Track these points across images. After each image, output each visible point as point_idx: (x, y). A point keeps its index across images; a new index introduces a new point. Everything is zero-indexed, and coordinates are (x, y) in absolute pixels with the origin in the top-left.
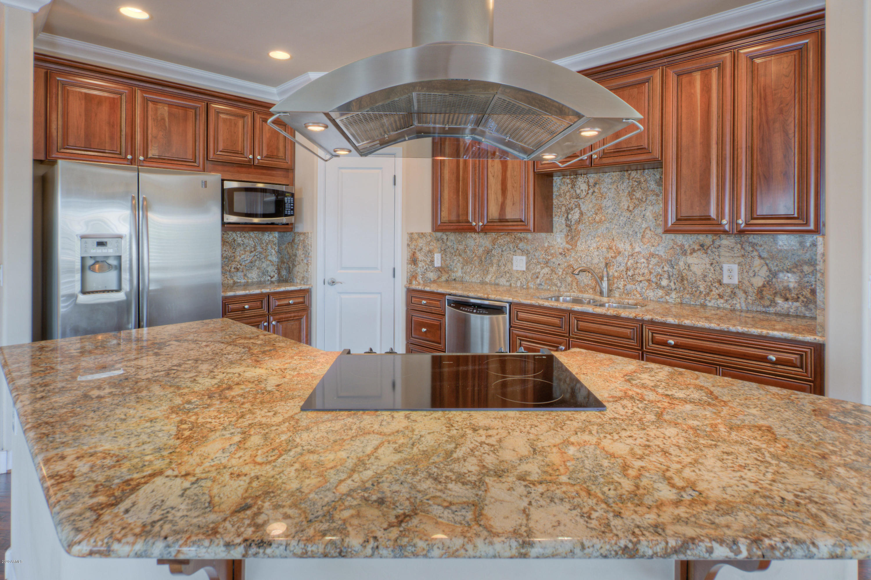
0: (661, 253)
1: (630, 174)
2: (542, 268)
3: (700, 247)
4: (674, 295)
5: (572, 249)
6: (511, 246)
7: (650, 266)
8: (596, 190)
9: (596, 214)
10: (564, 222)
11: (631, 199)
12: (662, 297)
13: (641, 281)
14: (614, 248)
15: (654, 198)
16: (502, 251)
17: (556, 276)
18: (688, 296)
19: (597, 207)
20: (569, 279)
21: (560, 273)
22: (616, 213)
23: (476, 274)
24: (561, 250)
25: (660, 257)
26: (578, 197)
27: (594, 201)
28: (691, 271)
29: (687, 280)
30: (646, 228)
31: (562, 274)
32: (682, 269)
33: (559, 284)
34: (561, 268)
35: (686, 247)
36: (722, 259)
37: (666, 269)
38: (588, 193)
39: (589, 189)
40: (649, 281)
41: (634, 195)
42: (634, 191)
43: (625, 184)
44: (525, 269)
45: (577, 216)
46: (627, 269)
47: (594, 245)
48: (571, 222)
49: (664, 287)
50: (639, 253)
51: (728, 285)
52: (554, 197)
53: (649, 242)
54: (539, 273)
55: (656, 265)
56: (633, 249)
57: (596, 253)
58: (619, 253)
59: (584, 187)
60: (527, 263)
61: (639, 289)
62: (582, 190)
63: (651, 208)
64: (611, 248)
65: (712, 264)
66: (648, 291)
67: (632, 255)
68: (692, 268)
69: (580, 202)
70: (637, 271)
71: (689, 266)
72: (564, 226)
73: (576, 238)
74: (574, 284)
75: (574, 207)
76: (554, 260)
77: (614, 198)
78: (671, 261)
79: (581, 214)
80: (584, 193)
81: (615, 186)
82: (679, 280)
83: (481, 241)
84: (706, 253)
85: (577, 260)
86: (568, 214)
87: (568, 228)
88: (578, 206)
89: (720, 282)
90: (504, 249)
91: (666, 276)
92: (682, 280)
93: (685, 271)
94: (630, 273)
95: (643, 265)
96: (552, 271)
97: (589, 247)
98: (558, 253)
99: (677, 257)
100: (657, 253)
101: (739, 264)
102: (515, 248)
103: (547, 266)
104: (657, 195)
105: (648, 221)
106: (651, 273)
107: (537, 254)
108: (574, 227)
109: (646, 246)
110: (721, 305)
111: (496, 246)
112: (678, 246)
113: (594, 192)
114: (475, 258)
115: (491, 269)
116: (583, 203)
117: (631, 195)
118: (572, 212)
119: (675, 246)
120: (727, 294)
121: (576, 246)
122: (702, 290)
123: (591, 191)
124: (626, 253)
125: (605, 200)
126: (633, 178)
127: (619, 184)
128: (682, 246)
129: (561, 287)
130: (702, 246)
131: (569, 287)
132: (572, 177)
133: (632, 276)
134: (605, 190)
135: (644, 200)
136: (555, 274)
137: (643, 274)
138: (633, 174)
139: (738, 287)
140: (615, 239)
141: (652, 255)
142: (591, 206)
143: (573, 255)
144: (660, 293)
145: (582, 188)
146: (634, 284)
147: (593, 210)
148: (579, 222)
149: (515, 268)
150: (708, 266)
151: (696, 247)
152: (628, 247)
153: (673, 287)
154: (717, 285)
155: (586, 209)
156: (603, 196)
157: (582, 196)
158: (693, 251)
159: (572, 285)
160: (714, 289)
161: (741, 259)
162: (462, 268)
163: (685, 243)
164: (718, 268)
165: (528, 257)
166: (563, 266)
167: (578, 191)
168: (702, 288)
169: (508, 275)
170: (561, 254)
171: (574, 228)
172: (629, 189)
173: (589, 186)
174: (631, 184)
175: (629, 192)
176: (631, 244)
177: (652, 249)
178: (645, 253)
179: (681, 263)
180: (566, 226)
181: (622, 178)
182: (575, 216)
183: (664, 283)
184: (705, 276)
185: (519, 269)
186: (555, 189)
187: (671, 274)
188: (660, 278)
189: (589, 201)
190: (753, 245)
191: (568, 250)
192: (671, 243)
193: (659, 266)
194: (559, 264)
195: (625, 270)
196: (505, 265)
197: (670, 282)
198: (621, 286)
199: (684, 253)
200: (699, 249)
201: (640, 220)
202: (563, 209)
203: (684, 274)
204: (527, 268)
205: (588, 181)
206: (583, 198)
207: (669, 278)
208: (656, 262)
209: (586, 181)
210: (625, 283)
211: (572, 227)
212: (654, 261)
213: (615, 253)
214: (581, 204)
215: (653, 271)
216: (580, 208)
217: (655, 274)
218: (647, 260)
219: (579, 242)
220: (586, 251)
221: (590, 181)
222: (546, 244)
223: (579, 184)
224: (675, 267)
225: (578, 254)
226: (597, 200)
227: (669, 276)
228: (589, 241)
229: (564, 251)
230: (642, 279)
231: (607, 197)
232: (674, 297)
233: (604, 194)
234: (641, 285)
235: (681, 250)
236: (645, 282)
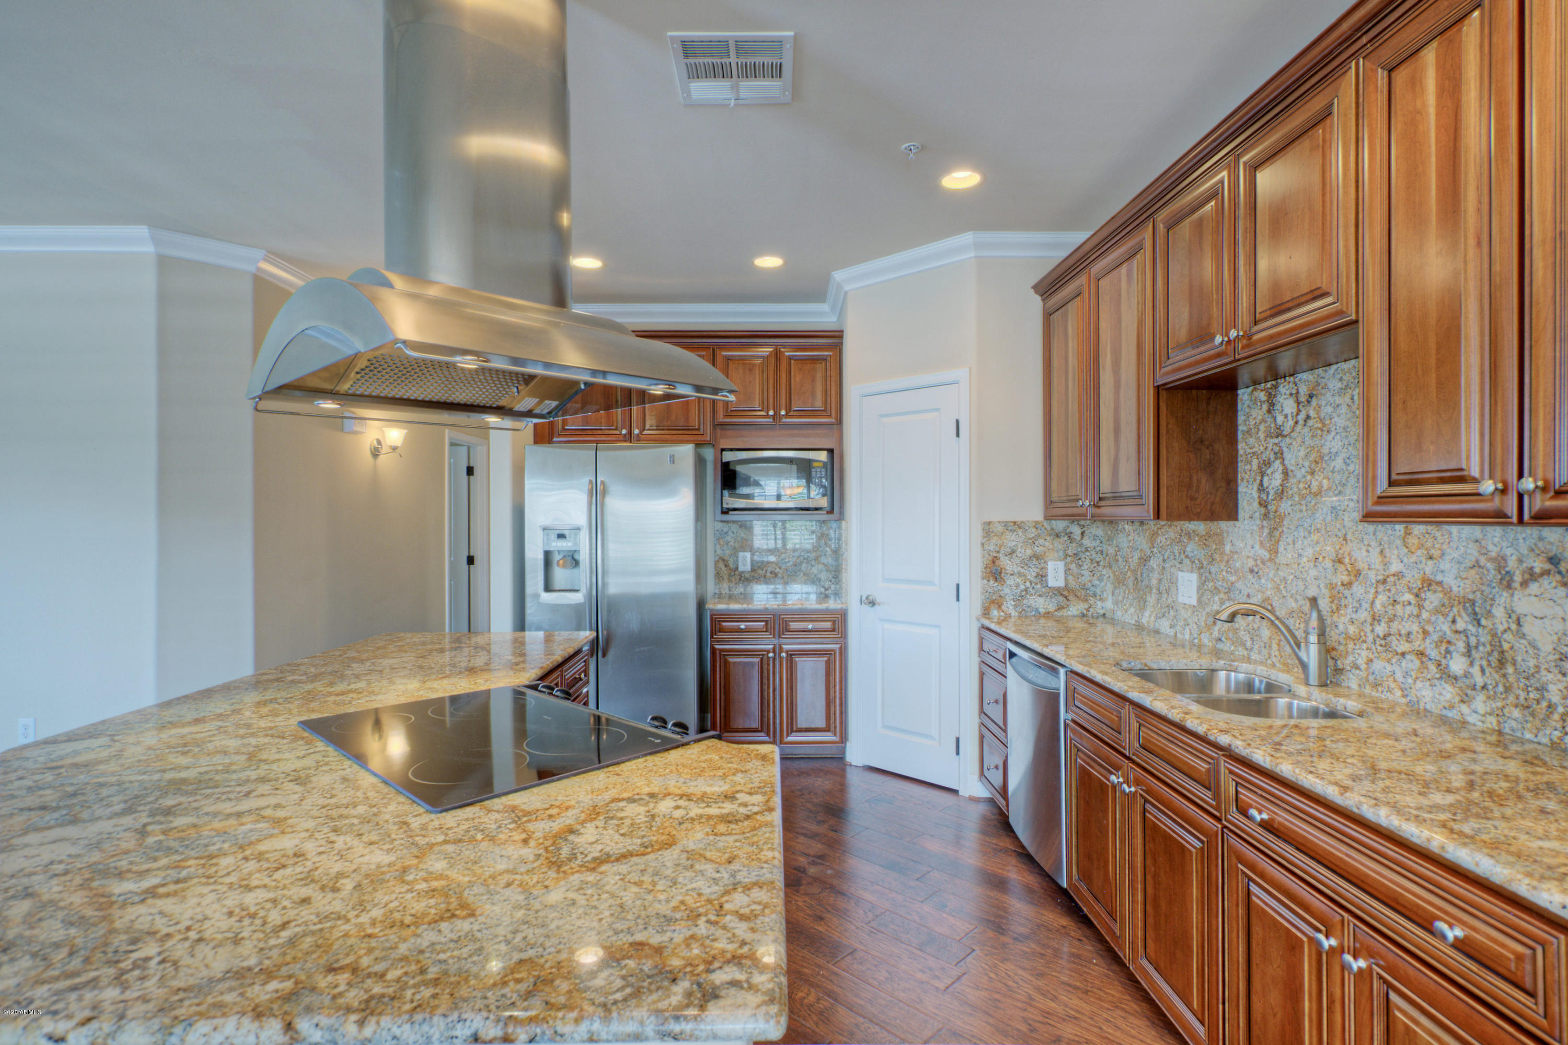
0: (1449, 580)
2: (1222, 602)
3: (1548, 566)
4: (1480, 703)
5: (1271, 560)
6: (1176, 549)
7: (1425, 615)
8: (1312, 414)
9: (1313, 473)
10: (1256, 495)
12: (1452, 707)
13: (1403, 654)
14: (1347, 560)
16: (1163, 561)
18: (1516, 713)
19: (1313, 456)
20: (1266, 633)
22: (1351, 468)
24: (1251, 563)
25: (1447, 592)
26: (1279, 433)
27: (1308, 442)
28: (1524, 636)
29: (1514, 664)
32: (1501, 628)
33: (1249, 643)
35: (1512, 563)
37: (1460, 625)
38: (1296, 423)
40: (1421, 654)
44: (1195, 603)
45: (1277, 480)
46: (1372, 619)
47: (1309, 552)
48: (1268, 494)
49: (1456, 678)
50: (1399, 575)
52: (1240, 436)
53: (1421, 546)
55: (1437, 611)
56: (1386, 564)
57: (1313, 573)
58: (1357, 574)
59: (1290, 407)
60: (1199, 588)
61: (1399, 676)
62: (1286, 416)
64: (1340, 561)
66: (1419, 684)
67: (1384, 582)
68: (1526, 629)
69: (1284, 445)
70: (1395, 626)
71: (1519, 624)
72: (1256, 504)
73: (1277, 534)
74: (1274, 645)
75: (1272, 456)
76: (1240, 584)
77: (1345, 429)
78: (1473, 603)
79: (1286, 473)
80: (1291, 423)
81: (1347, 399)
82: (1495, 663)
83: (1136, 538)
85: (1278, 588)
86: (1263, 474)
87: (1263, 510)
88: (1279, 455)
90: (1166, 556)
91: (1461, 645)
92: (1502, 663)
93: (1508, 637)
94: (1381, 629)
95: (1409, 609)
97: (1300, 555)
98: (1246, 569)
99: (1490, 591)
100: (1439, 578)
102: (1183, 556)
106: (1426, 633)
107: (1213, 570)
108: (1272, 508)
109: (1414, 558)
111: (1155, 550)
112: (1490, 560)
113: (1308, 417)
114: (1129, 573)
115: (1149, 598)
116: (1289, 446)
118: (1269, 471)
119: (1483, 560)
121: (1277, 553)
122: (1556, 699)
123: (1302, 416)
124: (1372, 576)
125: (1330, 437)
127: (1353, 393)
128: (1500, 562)
129: (1253, 649)
130: (1554, 561)
131: (1265, 652)
132: (1269, 385)
133: (1385, 638)
134: (1329, 409)
137: (1409, 634)
140: (1349, 537)
141: (1428, 583)
142: (1303, 452)
143: (1272, 574)
144: (1449, 692)
145: (1286, 411)
146: (1389, 661)
147: (1307, 464)
148: (1281, 493)
149: (1181, 599)
151: (1539, 565)
152: (1375, 559)
153: (1479, 680)
155: (1293, 462)
156: (1325, 428)
157: (1287, 429)
158: (1532, 576)
162: (1113, 594)
163: (1509, 551)
165: (1201, 575)
167: (1281, 419)
169: (1172, 613)
170: (1251, 571)
171: (1274, 508)
173: (1298, 403)
176: (1382, 552)
177: (1429, 567)
178: (1413, 577)
179: (1499, 612)
180: (1260, 504)
182: (1274, 481)
183: (1457, 665)
185: (1187, 601)
186: (1241, 418)
187: (1473, 641)
188: (1448, 652)
189: (1299, 440)
191: (1261, 562)
192: (1473, 550)
193: (1445, 615)
194: (1248, 596)
195: (1369, 620)
196: (1168, 592)
197: (1472, 664)
198: (1361, 662)
199: (1507, 582)
200: (1547, 573)
202: (1255, 462)
203: (1506, 646)
204: (1199, 601)
205: (1298, 392)
206: (1290, 435)
207: (1468, 653)
208: (1436, 603)
209: (1294, 391)
210: (1371, 656)
211: (1269, 507)
212: (1433, 599)
213: (1349, 575)
214: (1285, 449)
215: (1430, 628)
216: (1283, 460)
217: (1435, 637)
218: (1417, 596)
219: (1281, 543)
220: (1295, 566)
221: (1300, 390)
222: (1228, 548)
223: (1281, 400)
224: (1483, 622)
225: (1281, 573)
226: (1313, 436)
227: (1468, 646)
228: (1300, 542)
229: (1257, 565)
230: (1404, 647)
231: (1333, 429)
232: (1481, 710)
233: (1327, 422)
234: (1403, 664)
235: (1499, 569)
236: (1413, 657)
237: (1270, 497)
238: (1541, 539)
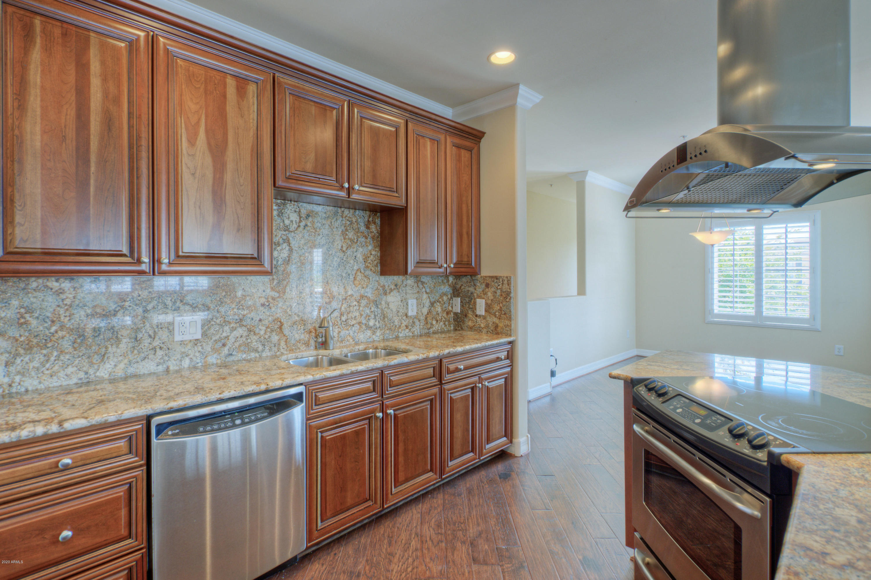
0: (369, 295)
1: (343, 212)
2: (233, 329)
3: (395, 287)
4: (378, 333)
5: (279, 297)
6: (168, 300)
7: (361, 309)
8: (309, 224)
11: (345, 239)
12: (370, 338)
13: (353, 325)
14: (328, 292)
15: (363, 240)
16: (146, 311)
17: (255, 338)
18: (388, 332)
19: (309, 245)
20: (275, 338)
21: (262, 332)
22: (330, 252)
23: (65, 367)
24: (263, 300)
25: (368, 298)
26: (287, 229)
27: (306, 237)
28: (389, 308)
29: (387, 316)
30: (357, 270)
31: (265, 333)
32: (384, 307)
33: (261, 348)
34: (263, 325)
35: (386, 287)
36: (408, 296)
37: (373, 309)
38: (299, 226)
39: (300, 221)
40: (360, 323)
41: (347, 235)
42: (347, 230)
43: (339, 221)
44: (199, 336)
45: (285, 254)
46: (342, 314)
47: (307, 290)
48: (278, 261)
49: (371, 327)
50: (352, 296)
51: (411, 317)
53: (360, 284)
54: (227, 337)
55: (365, 306)
56: (346, 292)
57: (309, 300)
58: (333, 297)
59: (294, 217)
60: (203, 325)
61: (351, 334)
62: (292, 221)
63: (361, 250)
64: (325, 293)
65: (402, 301)
66: (359, 334)
67: (346, 299)
68: (390, 306)
69: (291, 236)
70: (350, 315)
71: (388, 305)
73: (285, 283)
74: (283, 343)
75: (281, 241)
76: (252, 315)
77: (328, 235)
78: (376, 301)
79: (291, 250)
80: (295, 226)
81: (329, 222)
82: (382, 318)
84: (399, 292)
85: (286, 312)
88: (287, 241)
89: (406, 315)
90: (150, 307)
91: (373, 316)
92: (384, 318)
93: (386, 309)
94: (344, 319)
95: (355, 308)
96: (250, 331)
97: (301, 293)
98: (258, 304)
99: (380, 296)
100: (366, 294)
101: (416, 298)
102: (178, 304)
103: (242, 326)
104: (366, 238)
105: (359, 263)
106: (361, 315)
107: (222, 309)
109: (357, 289)
110: (407, 334)
112: (381, 287)
113: (306, 225)
115: (112, 349)
116: (293, 238)
117: (344, 234)
118: (279, 248)
119: (379, 287)
120: (410, 324)
121: (284, 292)
123: (303, 224)
124: (340, 297)
125: (319, 237)
126: (346, 217)
127: (333, 221)
128: (383, 287)
129: (263, 351)
130: (396, 285)
131: (275, 349)
132: (279, 201)
133: (346, 321)
134: (319, 225)
135: (355, 241)
136: (255, 334)
137: (355, 317)
138: (346, 212)
139: (416, 317)
140: (329, 282)
141: (362, 297)
142: (303, 242)
143: (280, 305)
144: (369, 333)
145: (291, 219)
146: (348, 330)
148: (288, 261)
149: (178, 338)
150: (400, 303)
151: (393, 287)
152: (342, 291)
153: (378, 325)
154: (405, 318)
155: (297, 245)
156: (316, 232)
157: (292, 228)
158: (391, 290)
159: (279, 345)
160: (403, 321)
161: (417, 295)
163: (386, 284)
164: (405, 304)
165: (206, 314)
166: (266, 322)
167: (287, 222)
168: (396, 323)
169: (160, 353)
170: (263, 305)
171: (282, 269)
172: (343, 228)
173: (300, 217)
174: (344, 222)
175: (342, 231)
176: (344, 287)
177: (362, 291)
178: (357, 296)
179: (383, 303)
181: (336, 214)
182: (283, 254)
183: (371, 323)
184: (398, 312)
185: (187, 337)
187: (376, 313)
188: (369, 319)
189: (301, 235)
190: (423, 283)
191: (273, 299)
192: (376, 284)
193: (368, 307)
194: (260, 320)
195: (339, 316)
196: (152, 337)
197: (376, 321)
199: (385, 294)
200: (394, 289)
201: (352, 262)
203: (385, 312)
204: (204, 334)
205: (300, 211)
206: (294, 231)
207: (375, 318)
208: (365, 304)
209: (297, 210)
210: (340, 330)
211: (278, 268)
212: (364, 302)
213: (329, 298)
214: (291, 238)
215: (363, 313)
216: (290, 244)
217: (364, 316)
218: (358, 302)
219: (288, 287)
220: (298, 298)
221: (302, 211)
222: (239, 294)
223: (288, 212)
224: (379, 307)
225: (287, 303)
226: (309, 235)
227: (375, 316)
228: (301, 286)
229: (268, 301)
230: (354, 322)
231: (321, 234)
232: (378, 335)
233: (318, 230)
234: (353, 329)
235: (383, 289)
236: (357, 325)
237: (279, 263)
238: (393, 280)
